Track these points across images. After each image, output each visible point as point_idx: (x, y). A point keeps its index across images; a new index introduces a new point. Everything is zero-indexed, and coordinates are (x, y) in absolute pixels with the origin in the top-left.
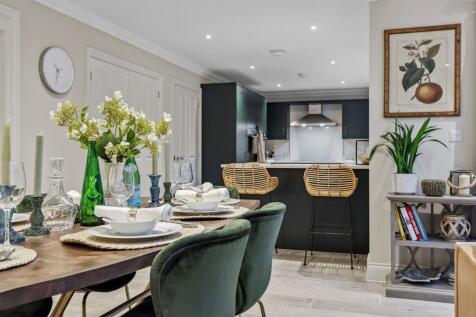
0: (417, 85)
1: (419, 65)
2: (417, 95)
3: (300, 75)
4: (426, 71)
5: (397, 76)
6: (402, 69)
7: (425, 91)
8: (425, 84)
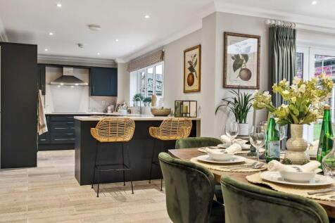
0: (240, 69)
1: (241, 57)
2: (240, 76)
3: (79, 45)
4: (244, 61)
5: (230, 62)
6: (233, 58)
7: (244, 73)
8: (244, 69)
